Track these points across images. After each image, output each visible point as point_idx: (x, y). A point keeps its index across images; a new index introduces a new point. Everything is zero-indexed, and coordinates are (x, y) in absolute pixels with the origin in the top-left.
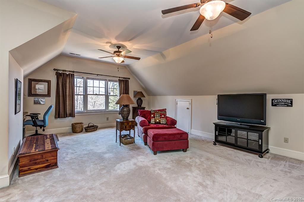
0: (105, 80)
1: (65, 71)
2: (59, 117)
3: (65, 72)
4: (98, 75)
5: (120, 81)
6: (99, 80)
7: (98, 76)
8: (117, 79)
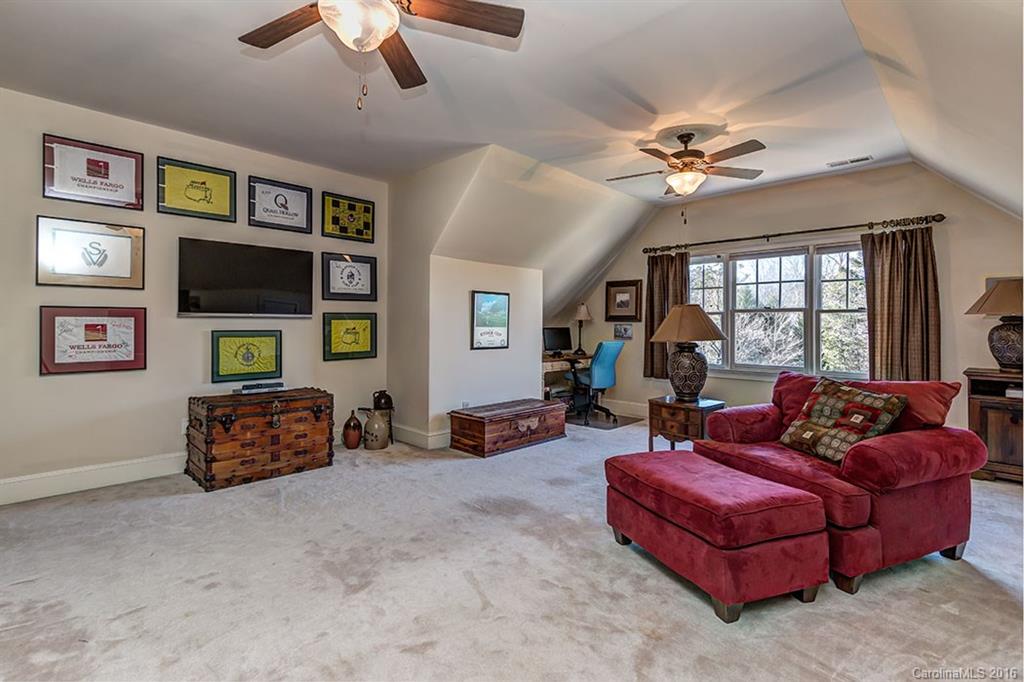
0: (803, 250)
1: (669, 248)
2: (652, 375)
3: (666, 253)
4: (767, 237)
5: (872, 244)
6: (780, 256)
7: (771, 243)
8: (856, 236)
